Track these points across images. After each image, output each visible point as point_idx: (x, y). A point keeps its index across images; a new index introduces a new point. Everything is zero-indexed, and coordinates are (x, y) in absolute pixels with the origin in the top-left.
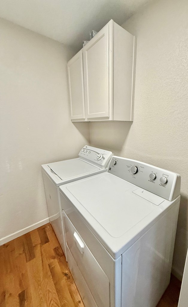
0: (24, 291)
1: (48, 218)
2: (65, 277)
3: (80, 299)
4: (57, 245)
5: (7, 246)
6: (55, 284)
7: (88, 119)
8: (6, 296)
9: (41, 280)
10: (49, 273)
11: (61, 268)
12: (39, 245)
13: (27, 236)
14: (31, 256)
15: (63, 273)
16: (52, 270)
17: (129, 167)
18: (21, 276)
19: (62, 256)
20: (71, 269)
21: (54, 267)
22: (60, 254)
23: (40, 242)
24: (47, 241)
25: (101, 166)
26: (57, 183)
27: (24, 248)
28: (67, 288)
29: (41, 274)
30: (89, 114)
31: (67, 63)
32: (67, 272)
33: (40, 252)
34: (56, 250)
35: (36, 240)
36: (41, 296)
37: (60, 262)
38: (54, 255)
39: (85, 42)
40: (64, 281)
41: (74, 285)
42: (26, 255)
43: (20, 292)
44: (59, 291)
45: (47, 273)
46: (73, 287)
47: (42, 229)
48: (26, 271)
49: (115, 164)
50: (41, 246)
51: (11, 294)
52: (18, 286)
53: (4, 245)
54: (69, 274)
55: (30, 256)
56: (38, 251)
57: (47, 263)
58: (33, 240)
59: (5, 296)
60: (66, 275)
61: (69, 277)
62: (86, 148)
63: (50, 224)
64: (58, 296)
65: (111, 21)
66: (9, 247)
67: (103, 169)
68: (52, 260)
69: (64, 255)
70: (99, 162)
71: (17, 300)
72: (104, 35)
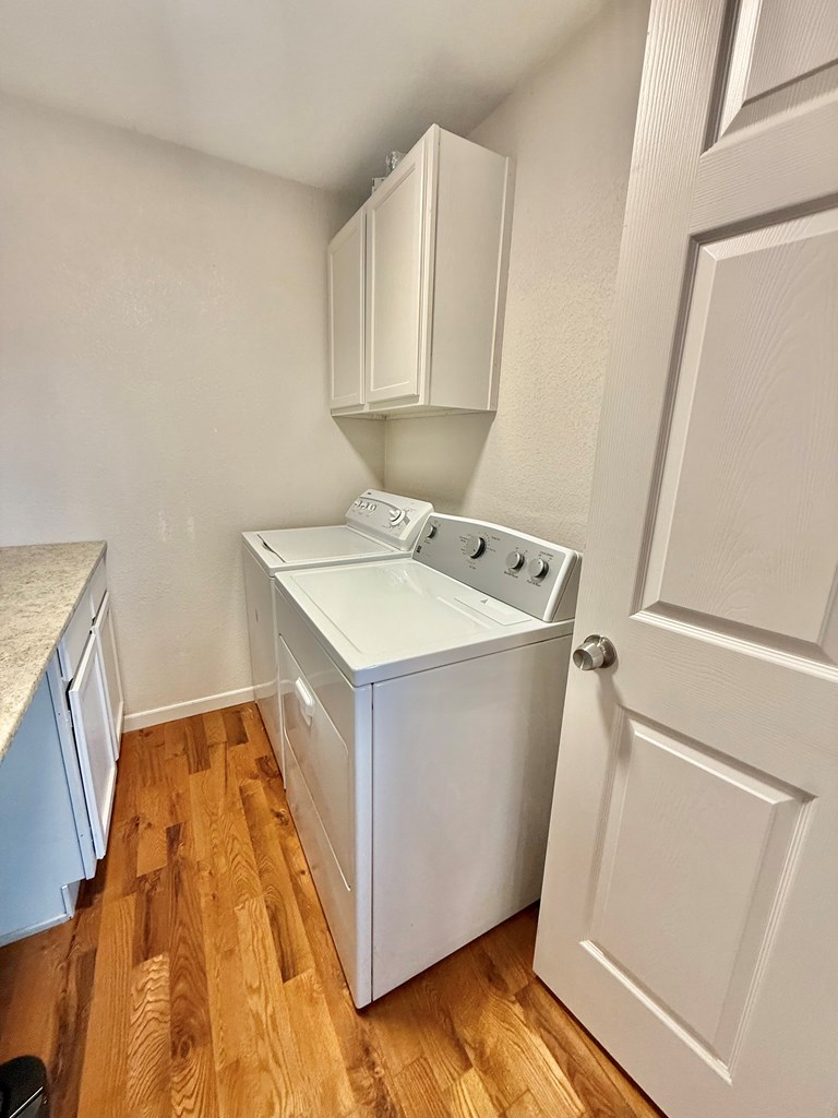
0: (179, 826)
1: (251, 688)
2: (276, 819)
3: (305, 868)
4: (265, 753)
5: (147, 735)
6: (251, 828)
7: (373, 404)
8: (141, 827)
9: (220, 814)
10: (239, 805)
11: (270, 801)
12: (222, 746)
13: (196, 722)
14: (201, 762)
15: (272, 810)
16: (247, 800)
17: (463, 540)
18: (174, 797)
19: (274, 776)
20: (292, 806)
21: (252, 795)
22: (270, 771)
23: (225, 739)
24: (242, 739)
25: (396, 542)
26: (270, 566)
27: (186, 744)
28: (277, 842)
29: (221, 804)
30: (372, 390)
31: (329, 243)
32: (281, 810)
33: (222, 759)
34: (261, 761)
35: (218, 733)
36: (215, 841)
37: (268, 787)
38: (256, 771)
39: (377, 180)
40: (271, 827)
41: (296, 839)
42: (188, 759)
43: (171, 825)
44: (257, 842)
45: (234, 803)
46: (293, 842)
47: (234, 714)
48: (188, 790)
49: (432, 536)
50: (226, 749)
51: (150, 825)
52: (167, 814)
53: (141, 731)
54: (287, 816)
55: (199, 763)
56: (217, 758)
57: (235, 784)
58: (208, 733)
59: (137, 825)
60: (278, 815)
61: (287, 822)
62: (369, 496)
63: (255, 706)
64: (255, 851)
65: (434, 128)
66: (151, 736)
67: (404, 550)
68: (250, 781)
69: (281, 775)
70: (392, 533)
71: (163, 837)
72: (412, 169)
